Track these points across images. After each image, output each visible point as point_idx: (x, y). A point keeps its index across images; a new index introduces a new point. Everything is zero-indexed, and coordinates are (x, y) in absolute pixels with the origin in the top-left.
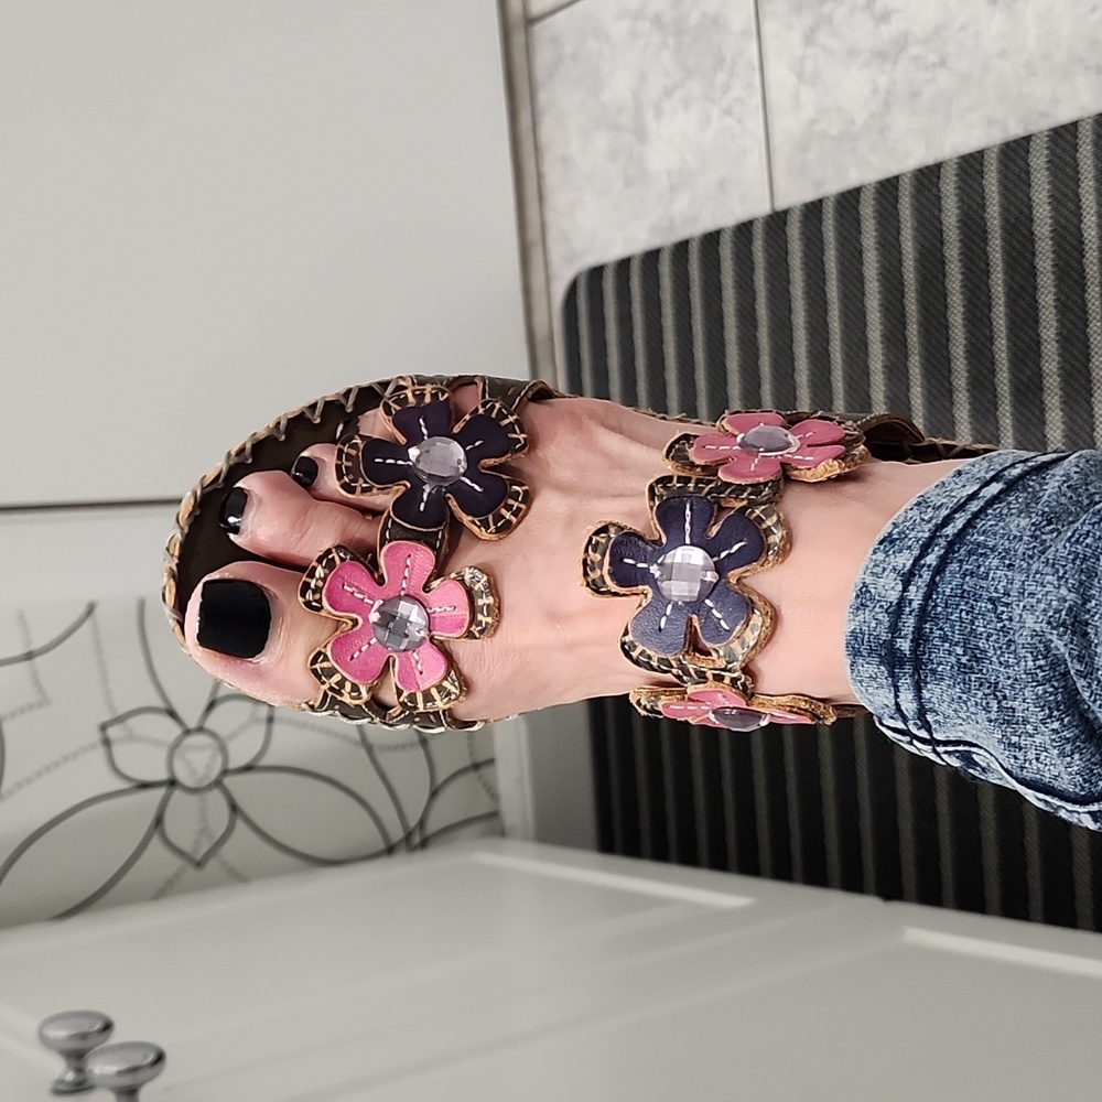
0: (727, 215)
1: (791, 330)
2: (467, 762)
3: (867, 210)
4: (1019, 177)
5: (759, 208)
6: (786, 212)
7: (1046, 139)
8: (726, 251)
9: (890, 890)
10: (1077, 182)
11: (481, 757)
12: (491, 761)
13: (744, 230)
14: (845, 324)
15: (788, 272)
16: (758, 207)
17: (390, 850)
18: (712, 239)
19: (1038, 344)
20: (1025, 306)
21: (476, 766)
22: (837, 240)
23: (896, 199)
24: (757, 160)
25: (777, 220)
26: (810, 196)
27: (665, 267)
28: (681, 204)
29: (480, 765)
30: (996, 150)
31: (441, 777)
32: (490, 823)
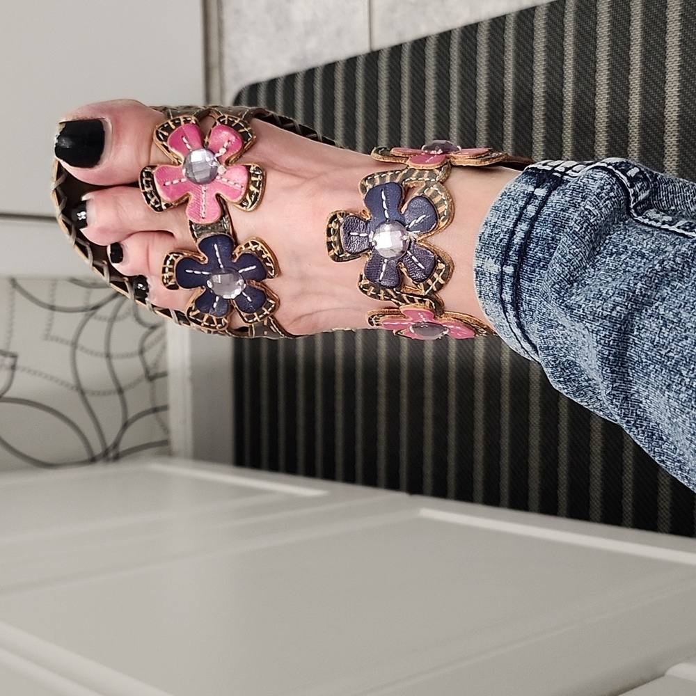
0: (340, 52)
1: (377, 130)
2: (149, 406)
3: (431, 52)
4: (527, 33)
5: (362, 48)
6: (378, 52)
7: (545, 9)
8: (339, 76)
9: (415, 489)
10: (563, 38)
11: (159, 404)
12: (165, 408)
13: (351, 62)
14: (412, 127)
15: (377, 91)
16: (360, 47)
17: (93, 460)
18: (330, 68)
19: (531, 143)
20: (525, 118)
21: (155, 410)
22: (410, 71)
23: (449, 44)
24: (362, 17)
25: (373, 56)
26: (394, 41)
27: (299, 86)
28: (312, 44)
29: (158, 410)
30: (513, 15)
31: (131, 415)
32: (163, 447)
